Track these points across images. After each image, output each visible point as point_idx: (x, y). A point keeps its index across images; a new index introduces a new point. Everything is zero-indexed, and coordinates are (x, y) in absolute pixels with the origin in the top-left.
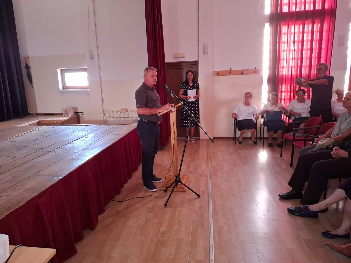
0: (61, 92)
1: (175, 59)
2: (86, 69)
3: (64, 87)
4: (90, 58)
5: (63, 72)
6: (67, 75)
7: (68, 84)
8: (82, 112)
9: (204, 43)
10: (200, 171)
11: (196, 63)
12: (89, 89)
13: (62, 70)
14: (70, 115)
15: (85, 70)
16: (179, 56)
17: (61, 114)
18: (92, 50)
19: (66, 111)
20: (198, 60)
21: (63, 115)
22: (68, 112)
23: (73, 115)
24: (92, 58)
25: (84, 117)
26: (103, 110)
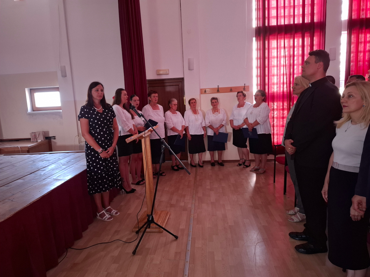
0: (30, 114)
1: (158, 75)
2: (58, 88)
3: (34, 108)
4: (62, 76)
5: (32, 91)
6: (37, 95)
7: (38, 105)
8: (54, 137)
9: (189, 59)
10: (182, 204)
11: (182, 80)
12: (61, 110)
13: (31, 90)
14: (39, 141)
15: (57, 89)
16: (161, 72)
17: (30, 139)
18: (65, 66)
19: (35, 136)
20: (183, 77)
21: (32, 141)
22: (37, 137)
23: (43, 140)
24: (64, 76)
25: (58, 142)
26: (78, 134)
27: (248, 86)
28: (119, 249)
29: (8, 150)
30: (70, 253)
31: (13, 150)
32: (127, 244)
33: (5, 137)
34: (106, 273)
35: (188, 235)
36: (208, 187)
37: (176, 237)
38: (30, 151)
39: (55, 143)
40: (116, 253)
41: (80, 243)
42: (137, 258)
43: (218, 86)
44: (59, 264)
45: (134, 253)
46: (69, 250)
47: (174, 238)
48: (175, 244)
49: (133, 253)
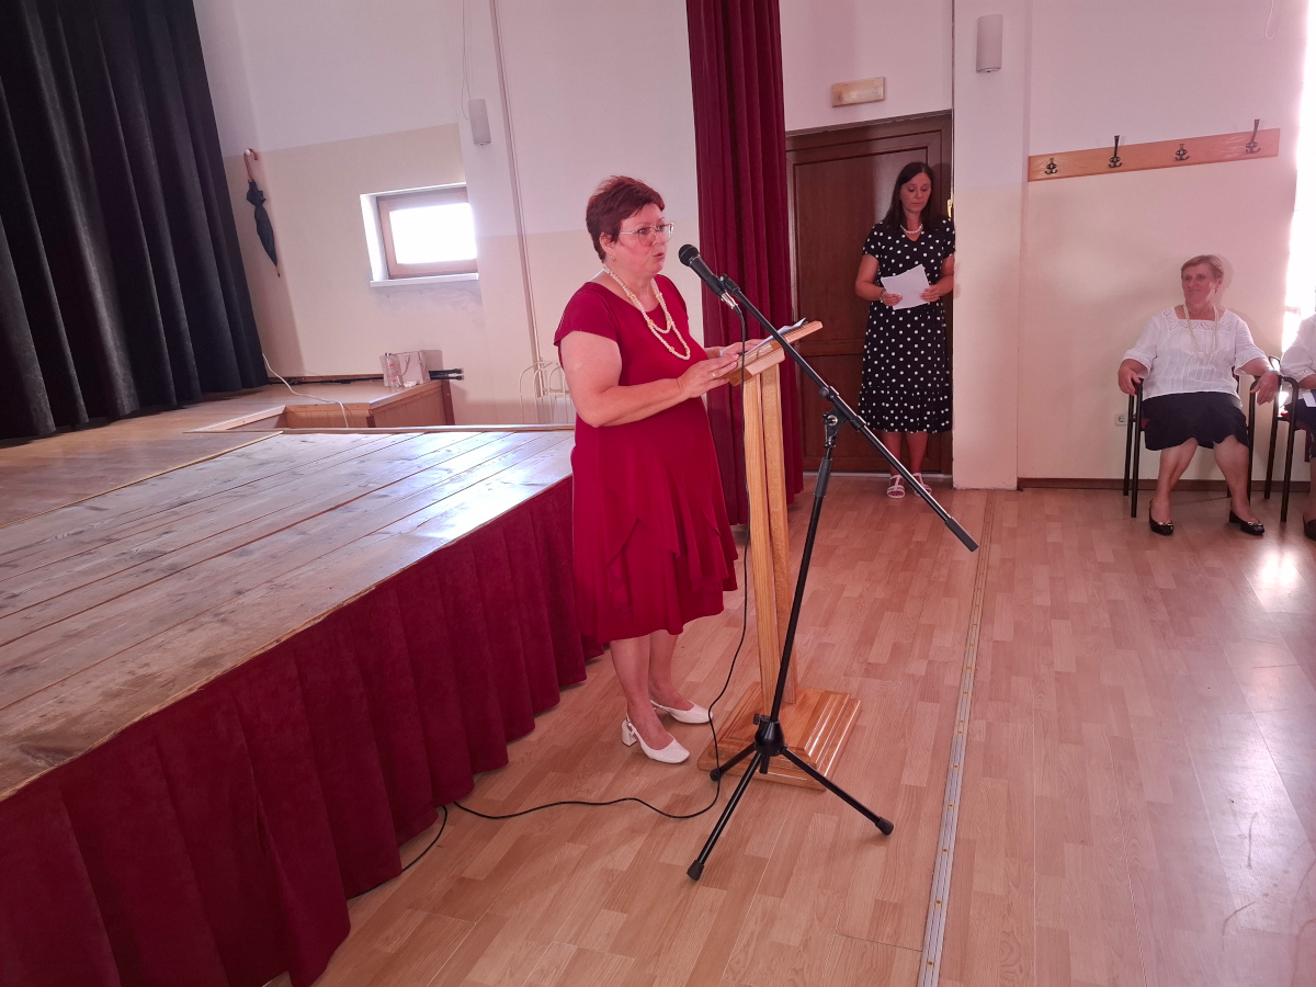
0: (379, 289)
1: (839, 110)
2: (463, 189)
3: (393, 270)
4: (476, 142)
5: (382, 205)
6: (399, 218)
7: (404, 257)
8: (459, 371)
9: (980, 22)
10: (918, 667)
11: (939, 125)
12: (476, 276)
13: (379, 199)
14: (409, 384)
15: (460, 193)
16: (853, 96)
17: (379, 378)
18: (483, 102)
19: (395, 366)
20: (948, 107)
21: (386, 384)
22: (403, 371)
23: (421, 382)
24: (483, 140)
25: (469, 390)
26: (535, 361)
27: (1276, 133)
28: (639, 842)
29: (309, 414)
30: (454, 828)
31: (324, 414)
32: (671, 823)
33: (310, 370)
34: (573, 948)
35: (940, 823)
36: (1044, 600)
37: (885, 828)
38: (373, 420)
39: (463, 393)
40: (623, 858)
41: (494, 790)
42: (707, 895)
43: (1117, 139)
44: (406, 875)
45: (696, 871)
46: (454, 812)
47: (874, 829)
48: (876, 855)
49: (689, 873)
